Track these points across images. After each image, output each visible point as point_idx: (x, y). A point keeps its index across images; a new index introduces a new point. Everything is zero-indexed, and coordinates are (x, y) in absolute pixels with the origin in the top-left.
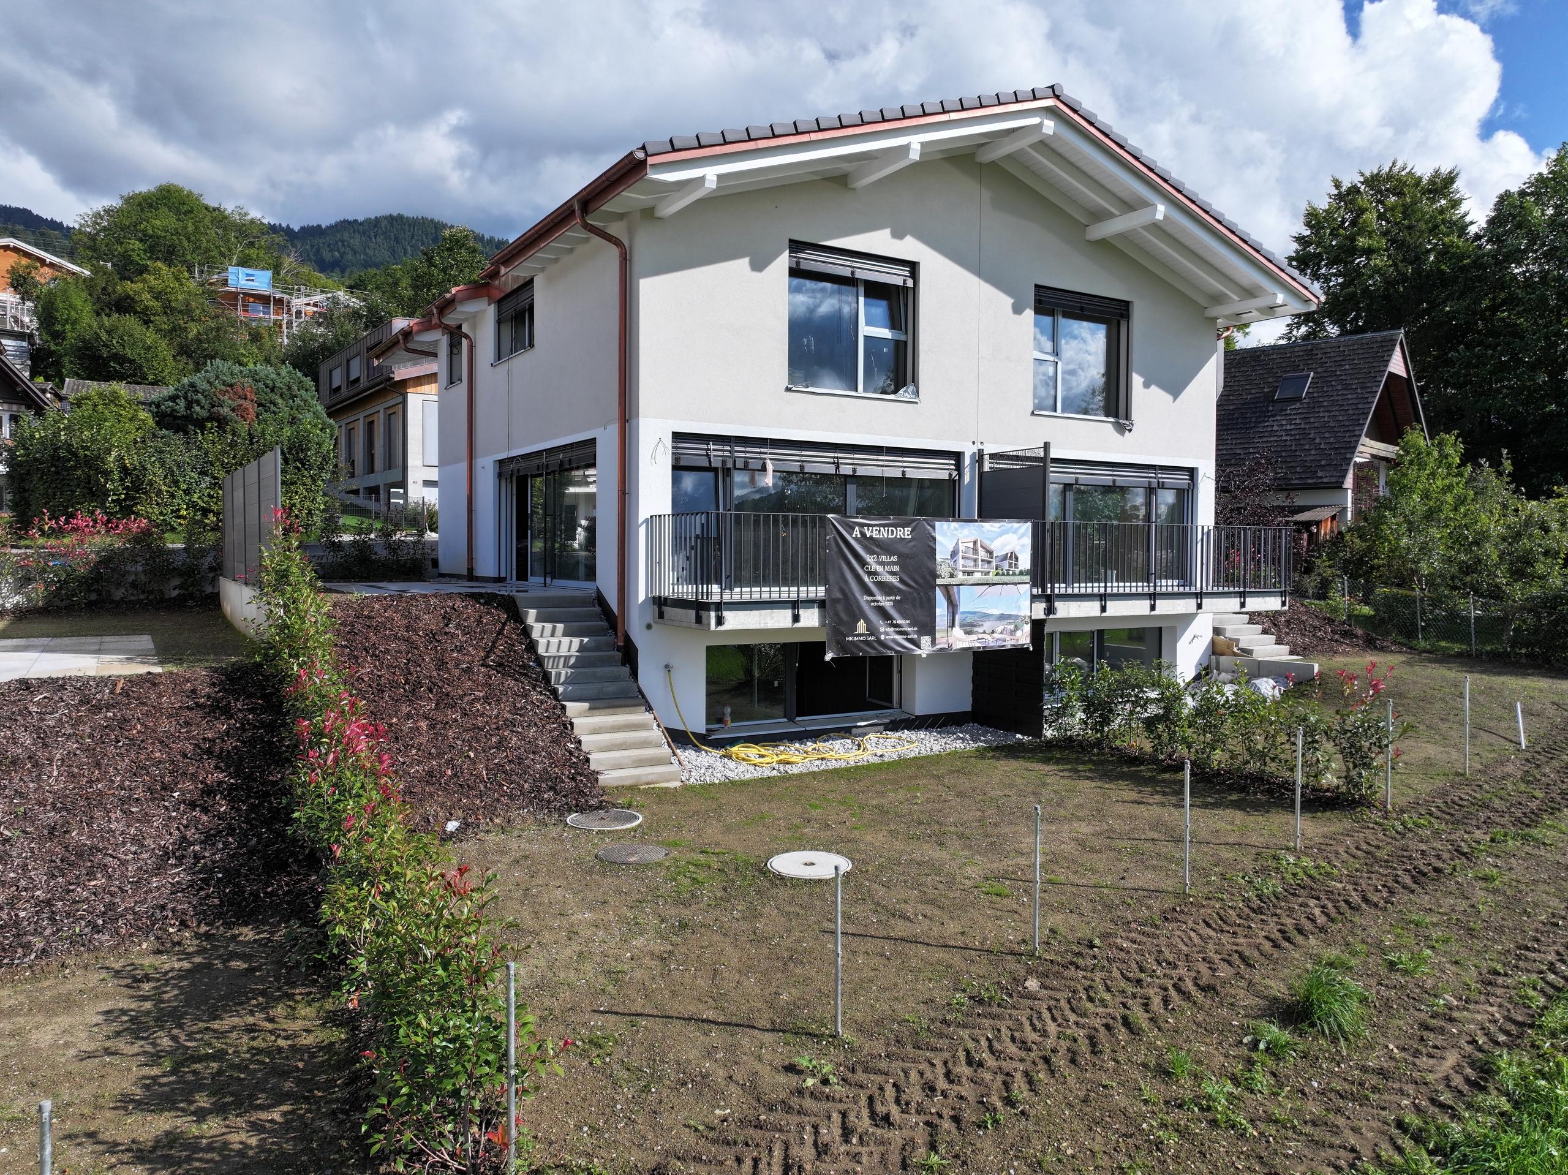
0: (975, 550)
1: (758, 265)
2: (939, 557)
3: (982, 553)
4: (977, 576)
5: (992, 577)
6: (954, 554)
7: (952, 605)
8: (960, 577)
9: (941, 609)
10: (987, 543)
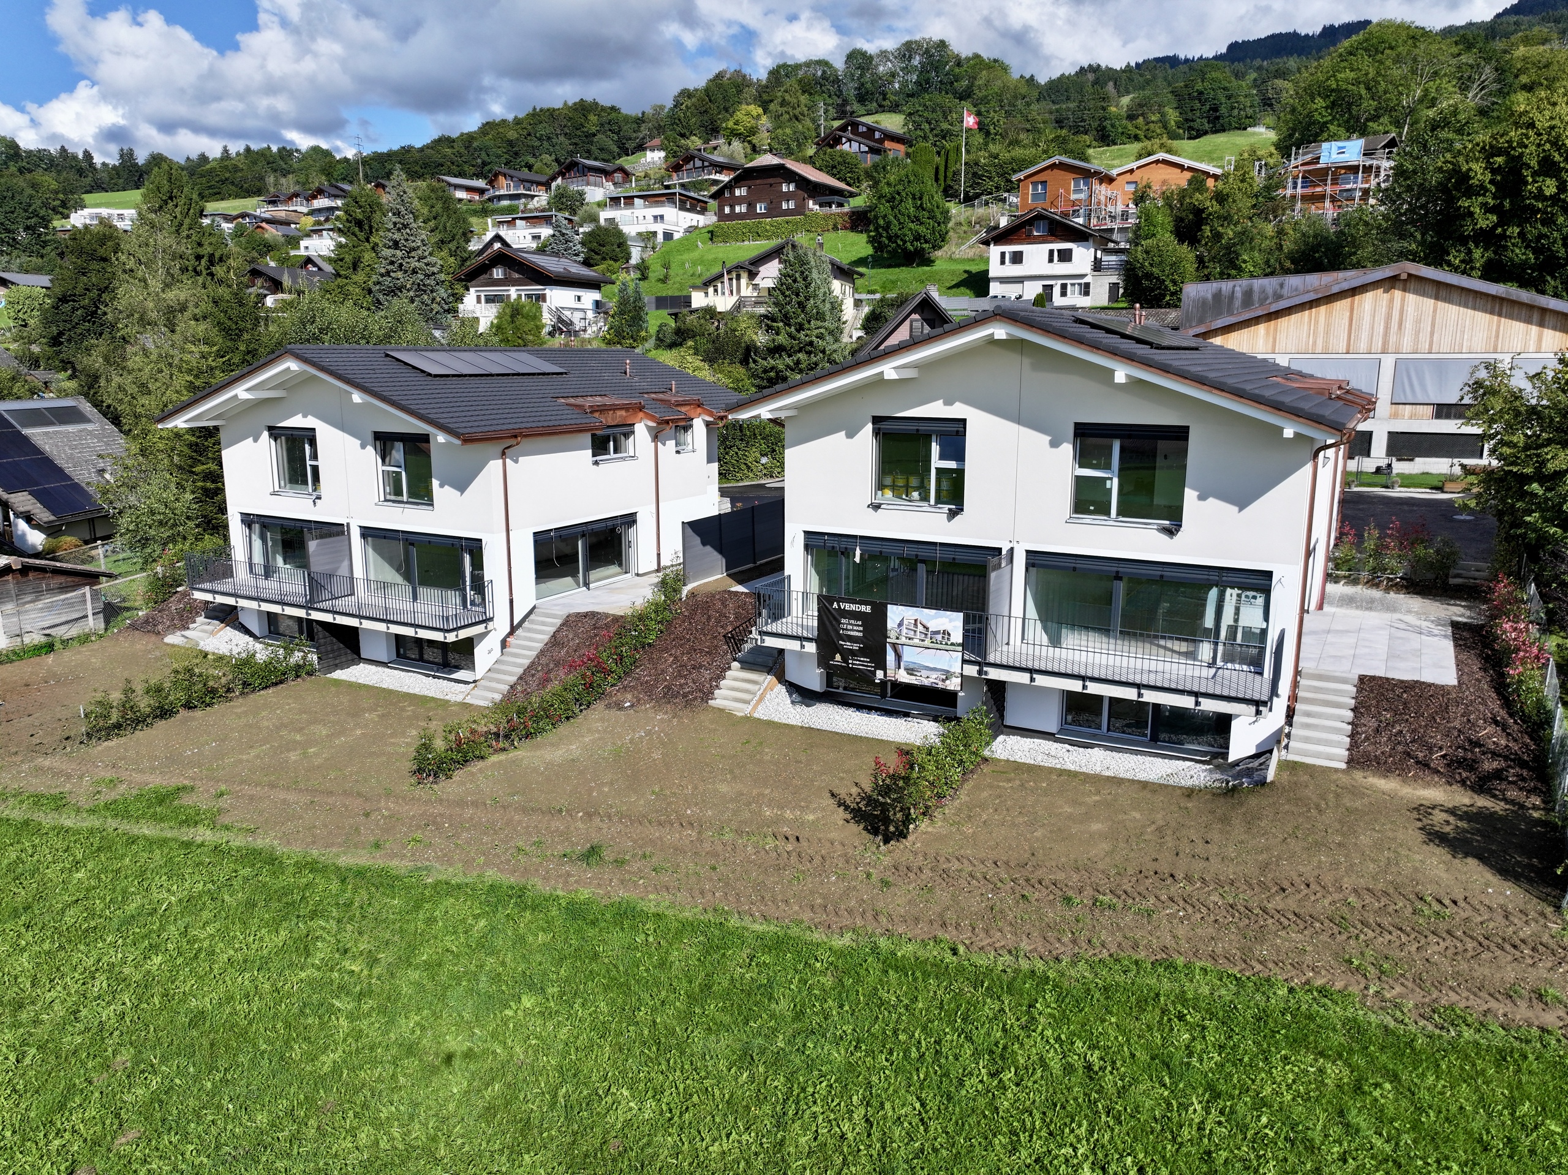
0: (916, 624)
1: (850, 435)
2: (889, 626)
3: (920, 628)
4: (916, 641)
5: (927, 643)
6: (900, 625)
7: (899, 657)
8: (903, 640)
9: (890, 657)
10: (925, 622)
